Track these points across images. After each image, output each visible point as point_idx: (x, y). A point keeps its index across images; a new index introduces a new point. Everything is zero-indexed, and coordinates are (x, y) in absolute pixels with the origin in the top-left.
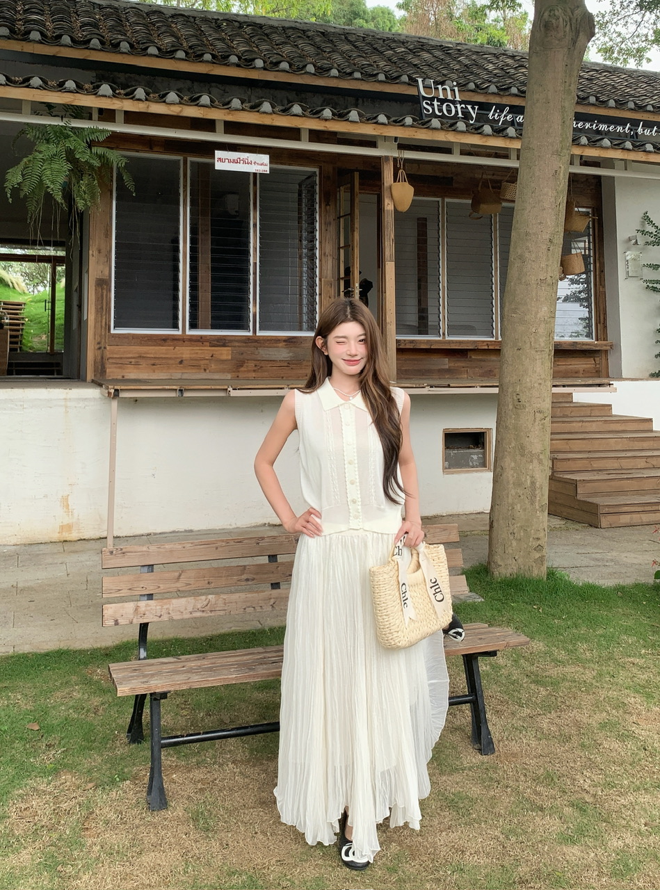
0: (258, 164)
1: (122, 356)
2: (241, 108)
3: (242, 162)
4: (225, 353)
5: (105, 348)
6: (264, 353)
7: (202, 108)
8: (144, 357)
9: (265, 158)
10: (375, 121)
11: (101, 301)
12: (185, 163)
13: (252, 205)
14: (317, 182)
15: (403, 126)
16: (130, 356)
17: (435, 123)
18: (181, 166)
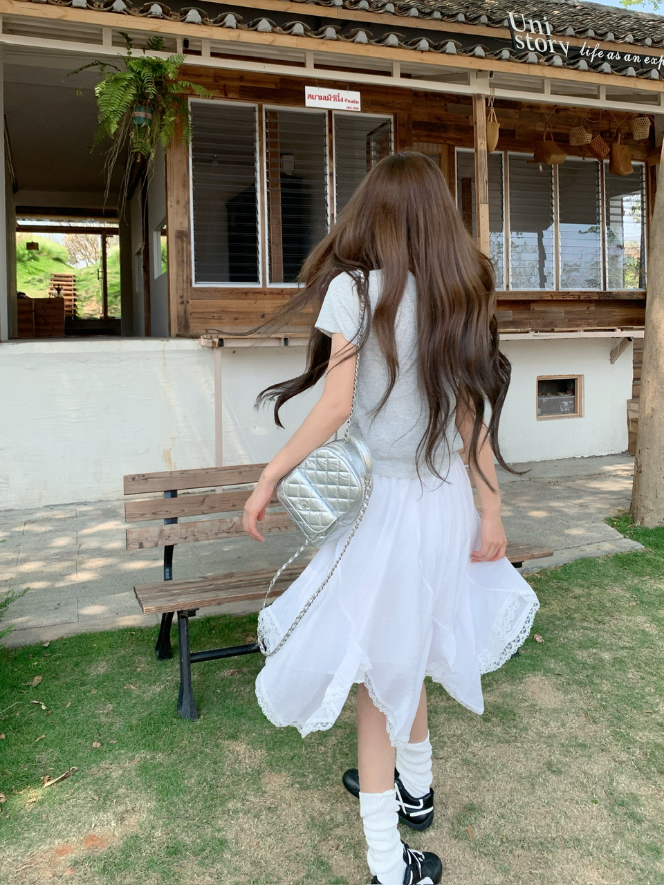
0: (349, 101)
1: (205, 310)
2: (336, 37)
3: (333, 99)
5: (187, 302)
7: (295, 37)
8: (227, 312)
9: (356, 96)
10: (472, 53)
11: (183, 253)
12: (260, 110)
13: (328, 153)
14: (392, 130)
15: (500, 59)
16: (213, 310)
17: (532, 57)
18: (257, 114)
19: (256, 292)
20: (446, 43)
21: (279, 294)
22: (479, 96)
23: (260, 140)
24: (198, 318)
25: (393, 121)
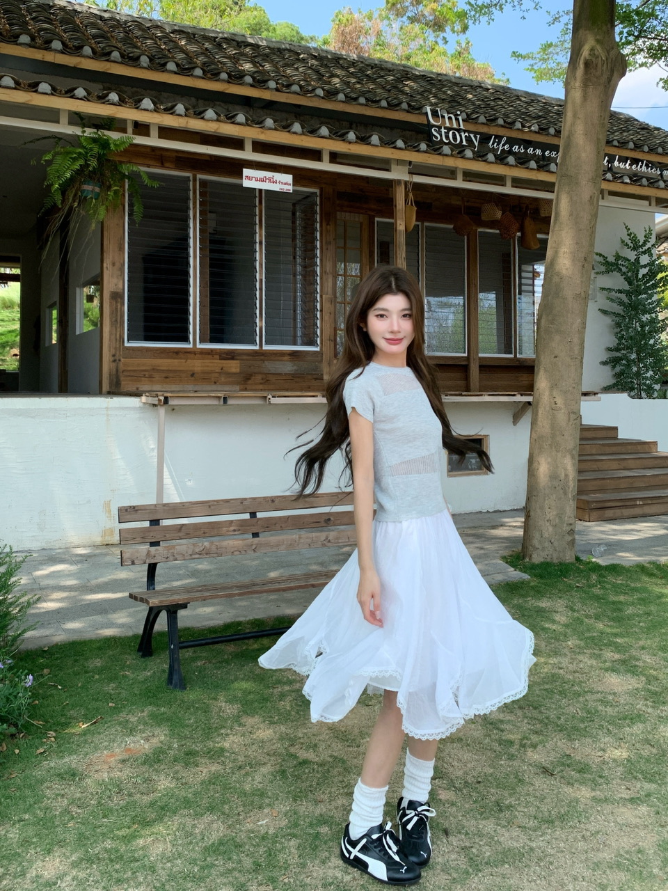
0: (282, 183)
1: (136, 369)
3: (267, 181)
4: (234, 366)
5: (120, 360)
6: (270, 366)
7: (236, 126)
8: (158, 370)
9: (288, 178)
10: (393, 145)
11: (115, 314)
12: (195, 180)
13: (257, 222)
14: (318, 203)
15: (418, 151)
16: (144, 368)
17: (446, 150)
18: (191, 183)
19: (186, 352)
20: (372, 136)
21: (209, 354)
22: (399, 182)
23: (194, 208)
24: (129, 376)
25: (318, 194)
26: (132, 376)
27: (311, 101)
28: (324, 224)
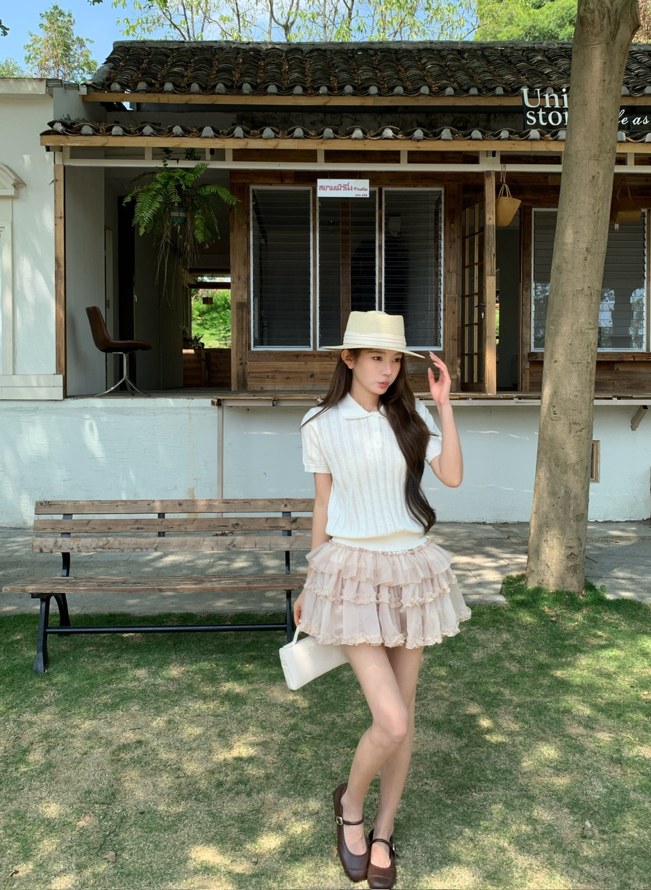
0: (358, 189)
1: (260, 371)
2: (333, 136)
3: (342, 188)
5: (246, 363)
7: (297, 140)
8: (280, 372)
9: (365, 183)
10: (469, 137)
11: (244, 321)
12: (314, 192)
13: (378, 227)
14: (443, 201)
15: (500, 139)
16: (267, 370)
17: (534, 133)
19: (306, 355)
20: (442, 131)
21: (327, 356)
22: (489, 173)
23: (314, 220)
25: (443, 192)
26: (256, 377)
27: (417, 100)
28: (448, 223)
